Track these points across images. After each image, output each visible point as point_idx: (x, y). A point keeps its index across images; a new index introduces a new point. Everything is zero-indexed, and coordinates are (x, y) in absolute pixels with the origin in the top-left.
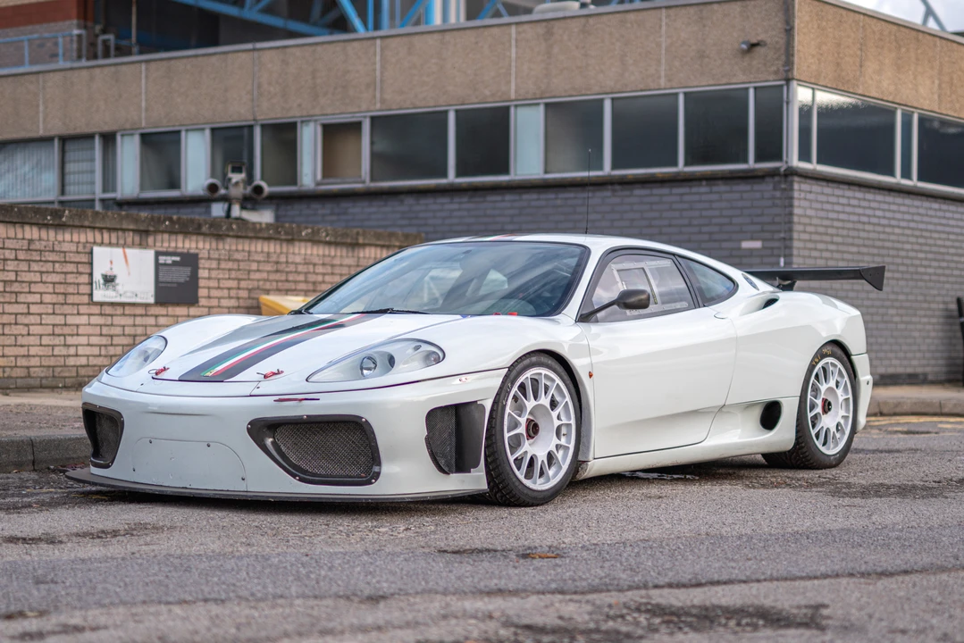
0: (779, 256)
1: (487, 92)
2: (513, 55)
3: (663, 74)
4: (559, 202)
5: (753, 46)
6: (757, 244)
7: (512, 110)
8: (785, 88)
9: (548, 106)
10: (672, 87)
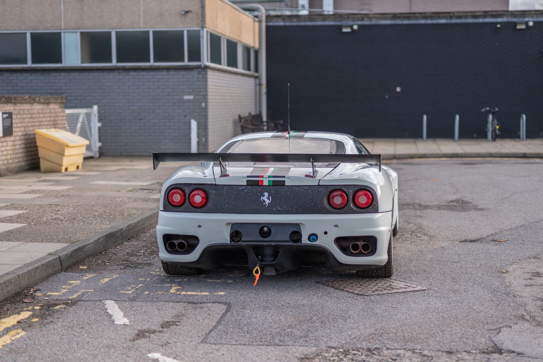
0: (202, 103)
1: (49, 25)
2: (62, 9)
3: (142, 22)
4: (90, 77)
5: (187, 12)
6: (191, 97)
7: (62, 34)
8: (201, 32)
9: (82, 33)
10: (146, 28)
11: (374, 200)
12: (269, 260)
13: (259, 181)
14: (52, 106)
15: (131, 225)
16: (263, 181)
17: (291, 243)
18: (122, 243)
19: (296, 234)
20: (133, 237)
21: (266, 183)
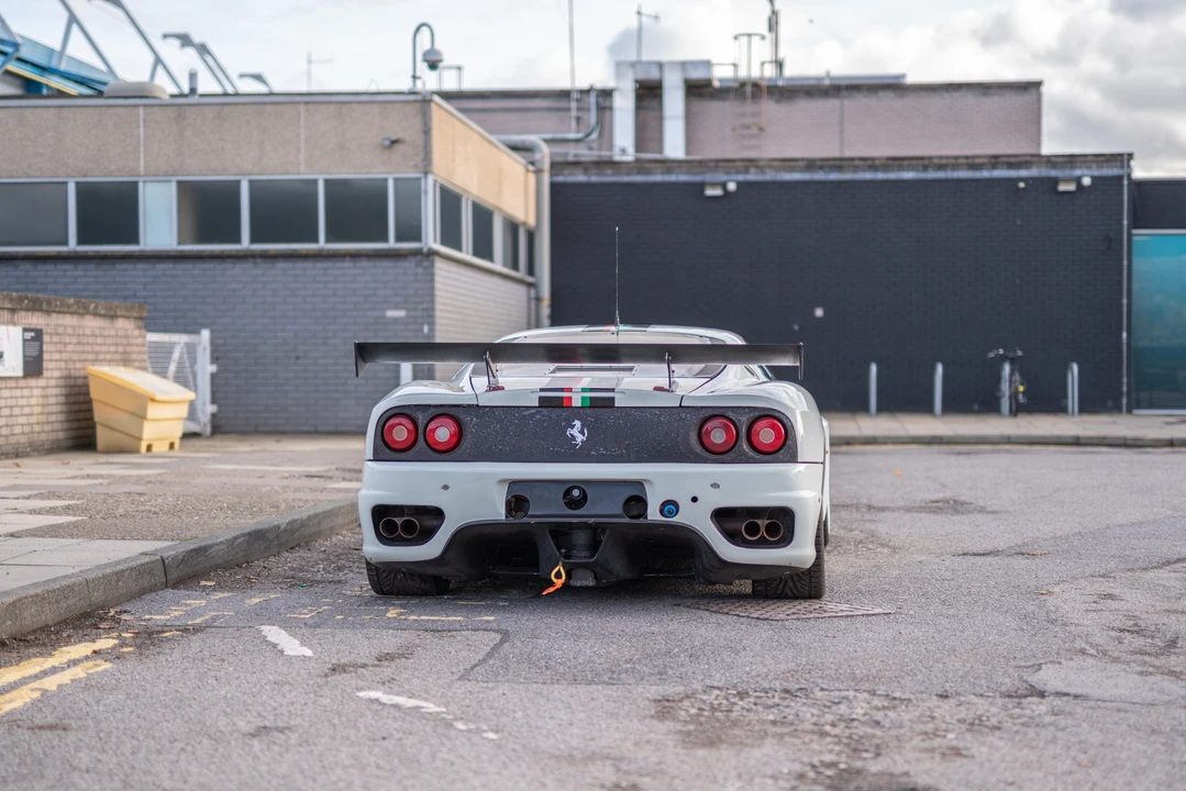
0: (423, 324)
1: (113, 167)
2: (142, 135)
3: (302, 161)
4: (196, 272)
5: (394, 142)
6: (401, 313)
7: (141, 185)
8: (423, 181)
9: (180, 183)
10: (312, 173)
11: (790, 437)
12: (581, 556)
13: (562, 398)
14: (121, 323)
15: (294, 521)
16: (570, 398)
17: (627, 520)
18: (279, 553)
19: (637, 502)
20: (298, 545)
21: (577, 402)
